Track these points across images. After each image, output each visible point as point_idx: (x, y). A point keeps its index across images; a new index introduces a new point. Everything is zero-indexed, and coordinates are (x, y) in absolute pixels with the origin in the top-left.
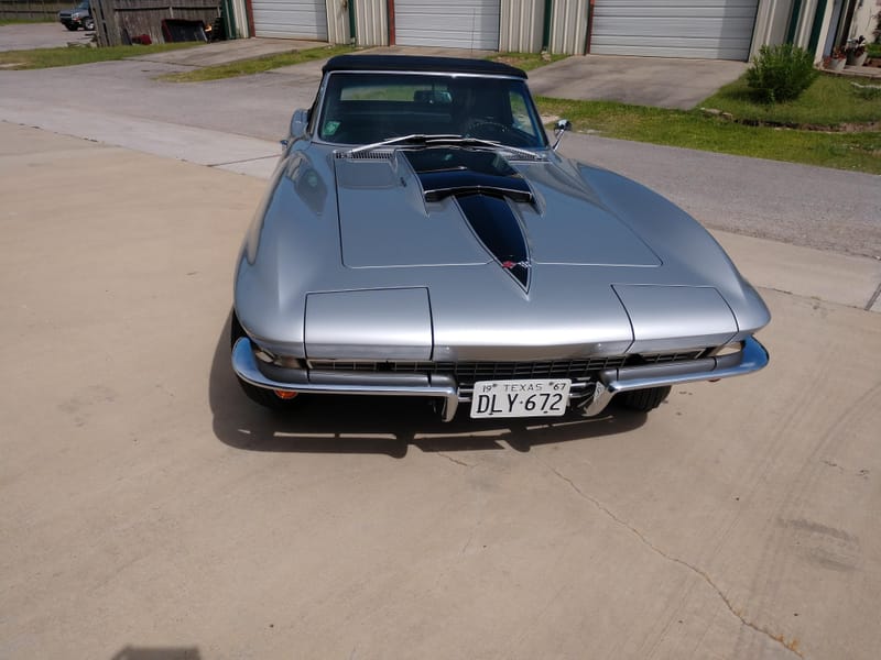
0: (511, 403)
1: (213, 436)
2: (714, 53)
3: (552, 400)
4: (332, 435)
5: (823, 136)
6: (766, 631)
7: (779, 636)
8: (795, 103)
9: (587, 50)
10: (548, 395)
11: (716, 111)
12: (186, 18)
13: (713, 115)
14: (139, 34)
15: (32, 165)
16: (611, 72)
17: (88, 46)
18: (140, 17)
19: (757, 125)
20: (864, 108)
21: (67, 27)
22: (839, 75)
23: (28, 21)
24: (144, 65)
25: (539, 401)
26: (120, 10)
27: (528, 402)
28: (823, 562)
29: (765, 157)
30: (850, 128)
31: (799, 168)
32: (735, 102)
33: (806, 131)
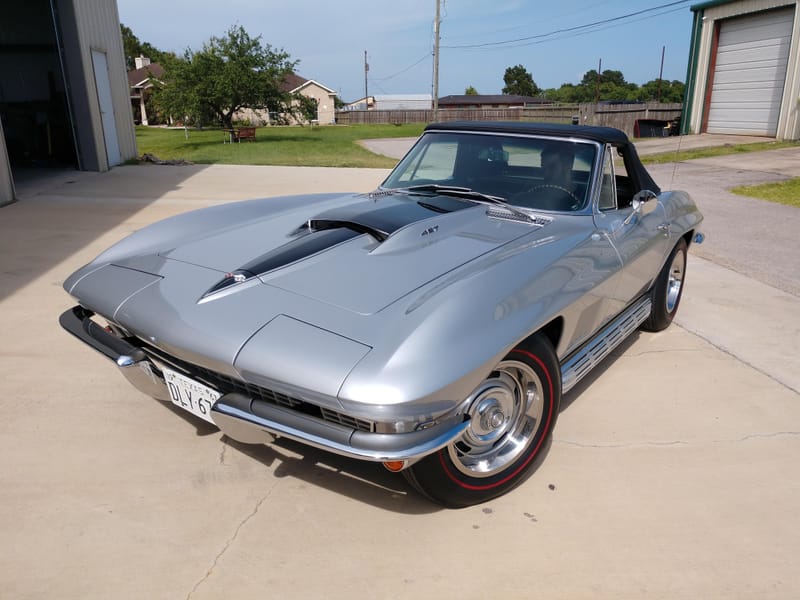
0: (189, 399)
12: (659, 118)
18: (618, 118)
25: (206, 406)
26: (602, 113)
27: (200, 404)
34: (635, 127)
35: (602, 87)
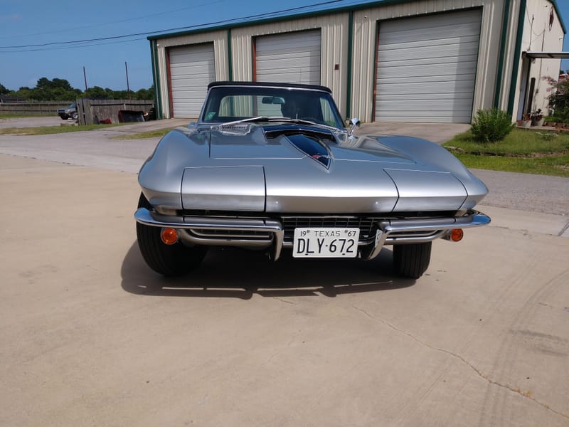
0: (320, 246)
1: (121, 288)
2: (450, 120)
3: (348, 244)
4: (202, 289)
5: (522, 160)
6: (507, 387)
7: (517, 389)
8: (501, 142)
9: (373, 119)
10: (345, 240)
11: (453, 148)
12: (133, 110)
13: (453, 149)
14: (104, 119)
15: (27, 173)
16: (388, 130)
17: (73, 125)
18: (106, 109)
19: (480, 154)
20: (545, 145)
21: (62, 118)
22: (528, 129)
23: (38, 116)
24: (105, 132)
25: (339, 244)
26: (94, 105)
27: (331, 245)
28: (544, 351)
29: (486, 168)
30: (537, 155)
31: (509, 174)
32: (465, 143)
33: (510, 157)
34: (119, 116)
35: (54, 91)
